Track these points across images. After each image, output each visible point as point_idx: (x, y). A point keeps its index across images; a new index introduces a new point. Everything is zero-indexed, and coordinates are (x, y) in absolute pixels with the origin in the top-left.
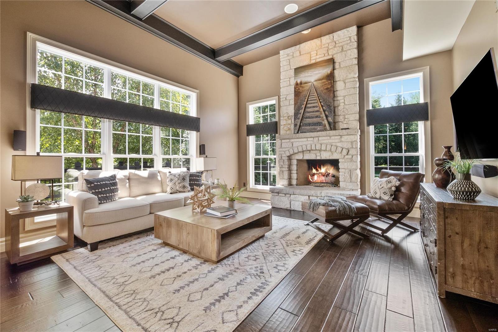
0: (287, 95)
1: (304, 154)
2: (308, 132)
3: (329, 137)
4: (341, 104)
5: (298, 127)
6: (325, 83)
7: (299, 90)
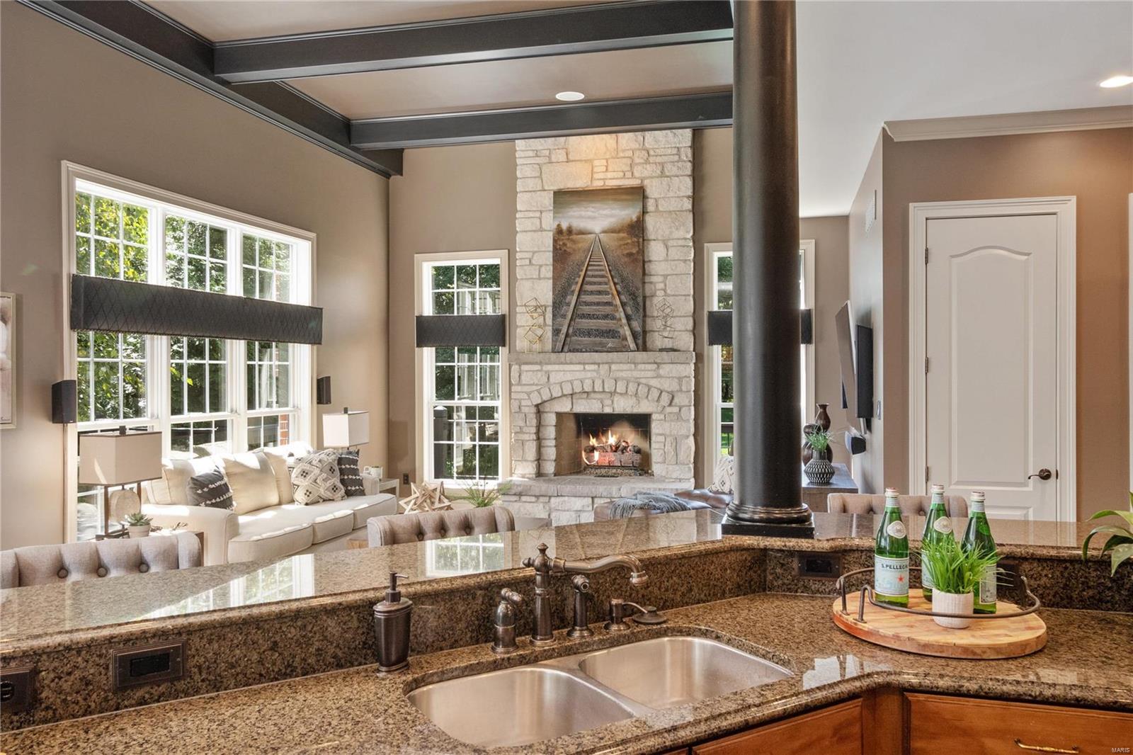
0: (534, 253)
1: (574, 401)
2: (586, 351)
3: (633, 366)
4: (658, 293)
5: (563, 336)
6: (626, 242)
7: (565, 248)
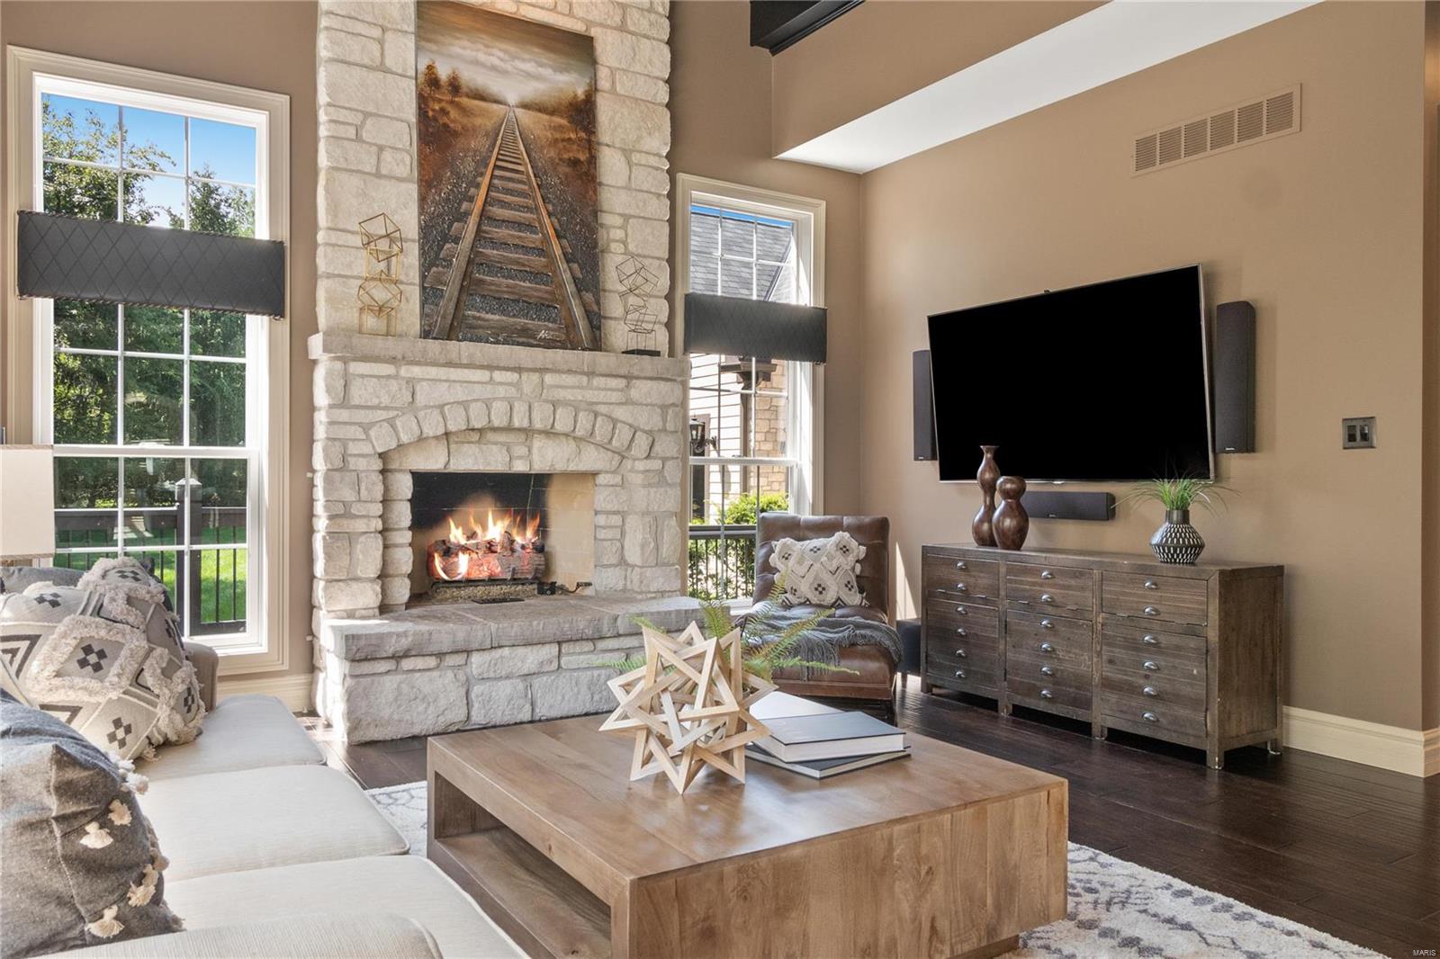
0: (367, 115)
1: (453, 447)
2: (497, 342)
3: (585, 379)
4: (613, 246)
5: (448, 307)
6: (567, 136)
7: (445, 120)
